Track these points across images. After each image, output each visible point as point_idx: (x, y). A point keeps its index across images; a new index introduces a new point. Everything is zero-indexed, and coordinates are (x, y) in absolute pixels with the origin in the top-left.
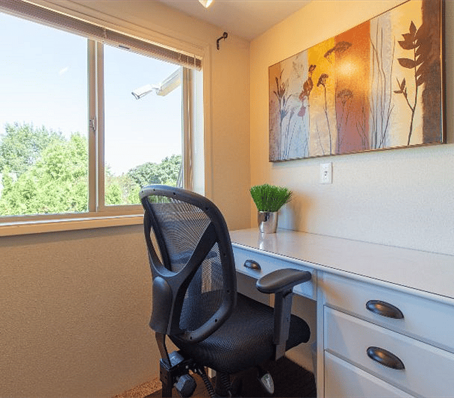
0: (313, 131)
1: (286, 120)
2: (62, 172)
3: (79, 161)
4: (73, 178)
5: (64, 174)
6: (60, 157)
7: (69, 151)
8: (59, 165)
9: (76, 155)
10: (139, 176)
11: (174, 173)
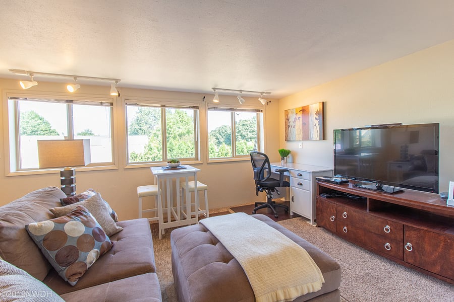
0: (297, 133)
1: (290, 128)
2: (172, 134)
3: (181, 127)
4: (178, 137)
5: (173, 135)
6: (170, 124)
7: (175, 120)
8: (170, 129)
9: (179, 122)
10: (218, 135)
11: (241, 132)
